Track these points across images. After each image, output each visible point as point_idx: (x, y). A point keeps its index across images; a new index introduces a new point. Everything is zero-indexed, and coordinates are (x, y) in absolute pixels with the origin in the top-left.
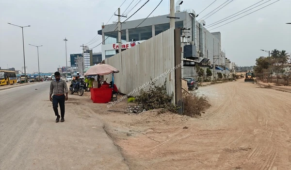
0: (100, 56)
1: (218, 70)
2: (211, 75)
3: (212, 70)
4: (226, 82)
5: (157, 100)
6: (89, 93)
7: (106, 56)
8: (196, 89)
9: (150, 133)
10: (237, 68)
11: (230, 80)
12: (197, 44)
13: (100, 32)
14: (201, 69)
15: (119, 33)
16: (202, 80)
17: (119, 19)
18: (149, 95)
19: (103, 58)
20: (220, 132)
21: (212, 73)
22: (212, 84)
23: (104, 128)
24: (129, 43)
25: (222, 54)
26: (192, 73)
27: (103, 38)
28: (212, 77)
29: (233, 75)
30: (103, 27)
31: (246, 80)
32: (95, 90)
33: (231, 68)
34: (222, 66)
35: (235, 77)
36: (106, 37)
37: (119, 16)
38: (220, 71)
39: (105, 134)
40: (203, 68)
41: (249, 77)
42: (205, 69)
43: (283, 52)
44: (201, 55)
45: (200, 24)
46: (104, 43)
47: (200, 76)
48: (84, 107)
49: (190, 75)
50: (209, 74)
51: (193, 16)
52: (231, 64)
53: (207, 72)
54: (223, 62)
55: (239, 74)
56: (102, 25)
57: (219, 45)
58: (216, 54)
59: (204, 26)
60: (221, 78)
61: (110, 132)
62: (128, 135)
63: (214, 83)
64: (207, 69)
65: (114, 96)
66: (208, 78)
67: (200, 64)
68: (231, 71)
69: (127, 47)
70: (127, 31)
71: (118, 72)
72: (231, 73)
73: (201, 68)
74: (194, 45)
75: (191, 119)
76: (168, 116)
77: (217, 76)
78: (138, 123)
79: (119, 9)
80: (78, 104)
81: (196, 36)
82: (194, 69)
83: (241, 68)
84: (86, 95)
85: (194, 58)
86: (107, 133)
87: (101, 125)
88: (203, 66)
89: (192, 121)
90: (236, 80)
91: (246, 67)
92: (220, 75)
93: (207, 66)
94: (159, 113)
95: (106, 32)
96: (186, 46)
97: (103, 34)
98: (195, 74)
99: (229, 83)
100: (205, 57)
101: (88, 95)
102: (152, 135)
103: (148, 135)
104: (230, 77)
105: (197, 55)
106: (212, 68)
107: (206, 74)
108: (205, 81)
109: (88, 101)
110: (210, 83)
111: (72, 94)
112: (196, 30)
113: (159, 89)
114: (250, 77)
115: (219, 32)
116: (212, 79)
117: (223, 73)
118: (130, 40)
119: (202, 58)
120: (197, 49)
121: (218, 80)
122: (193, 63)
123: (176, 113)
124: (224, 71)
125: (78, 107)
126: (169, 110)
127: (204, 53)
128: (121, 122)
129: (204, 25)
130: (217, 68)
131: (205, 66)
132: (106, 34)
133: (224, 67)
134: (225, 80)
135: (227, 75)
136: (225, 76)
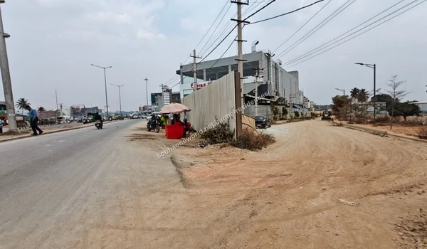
0: (178, 95)
1: (295, 109)
2: (287, 114)
3: (288, 109)
5: (221, 136)
6: (164, 130)
7: (185, 95)
8: (269, 127)
9: (211, 163)
10: (316, 107)
11: (308, 118)
12: (273, 84)
13: (178, 72)
14: (276, 108)
15: (195, 74)
16: (278, 118)
17: (195, 60)
18: (215, 132)
19: (182, 97)
20: (271, 163)
21: (288, 111)
23: (171, 158)
24: (206, 82)
25: (300, 93)
26: (267, 112)
27: (182, 77)
29: (312, 113)
30: (181, 67)
31: (323, 119)
32: (168, 127)
33: (309, 106)
34: (300, 105)
35: (314, 116)
36: (184, 77)
37: (195, 57)
38: (297, 110)
39: (171, 163)
40: (278, 107)
41: (326, 115)
42: (280, 108)
43: (363, 90)
44: (277, 94)
45: (276, 64)
46: (182, 80)
47: (275, 115)
48: (158, 142)
49: (265, 114)
50: (285, 112)
51: (268, 56)
52: (309, 103)
54: (301, 101)
55: (319, 112)
56: (180, 65)
57: (297, 83)
58: (294, 93)
59: (281, 66)
60: (297, 117)
61: (177, 162)
62: (192, 164)
63: (289, 121)
64: (283, 108)
65: (187, 133)
66: (283, 117)
67: (276, 103)
68: (310, 109)
70: (204, 70)
71: (190, 110)
72: (309, 112)
73: (276, 106)
74: (270, 84)
75: (251, 152)
76: (229, 149)
77: (294, 114)
78: (203, 155)
79: (194, 50)
80: (153, 139)
81: (272, 76)
82: (269, 108)
83: (322, 107)
84: (162, 132)
85: (269, 97)
86: (173, 162)
87: (170, 156)
88: (279, 105)
89: (251, 154)
90: (314, 119)
91: (326, 106)
92: (297, 114)
93: (284, 104)
94: (221, 147)
95: (184, 72)
96: (262, 85)
97: (181, 74)
98: (270, 112)
100: (281, 96)
101: (163, 132)
102: (213, 165)
103: (209, 165)
104: (309, 115)
105: (274, 94)
106: (288, 107)
107: (282, 112)
108: (281, 119)
109: (163, 137)
110: (286, 121)
111: (149, 131)
112: (272, 70)
113: (223, 126)
115: (297, 72)
116: (288, 118)
117: (300, 111)
118: (207, 80)
119: (278, 97)
120: (273, 88)
121: (295, 118)
122: (269, 102)
123: (236, 147)
124: (302, 110)
125: (153, 142)
126: (231, 144)
127: (280, 92)
128: (188, 154)
129: (280, 64)
130: (294, 107)
131: (282, 105)
132: (184, 74)
133: (302, 106)
134: (303, 119)
135: (305, 113)
136: (302, 114)
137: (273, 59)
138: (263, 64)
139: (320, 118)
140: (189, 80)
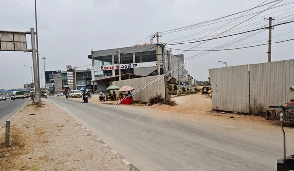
3: (177, 86)
7: (95, 76)
10: (199, 83)
11: (192, 93)
12: (166, 67)
13: (90, 57)
14: (170, 86)
16: (171, 93)
21: (178, 88)
22: (178, 96)
25: (186, 72)
27: (93, 61)
28: (178, 91)
29: (195, 89)
30: (92, 53)
33: (193, 83)
34: (185, 82)
35: (196, 91)
38: (184, 87)
41: (205, 90)
42: (173, 85)
44: (170, 75)
45: (168, 51)
46: (93, 65)
47: (169, 91)
50: (176, 89)
52: (193, 80)
53: (174, 87)
54: (187, 78)
55: (201, 88)
56: (91, 51)
58: (180, 74)
59: (171, 52)
60: (185, 92)
63: (180, 95)
66: (175, 92)
67: (169, 82)
68: (194, 86)
69: (113, 68)
70: (113, 57)
72: (193, 88)
77: (181, 90)
81: (166, 61)
83: (203, 83)
88: (171, 83)
90: (197, 93)
92: (184, 89)
95: (94, 56)
97: (93, 58)
99: (191, 96)
100: (172, 76)
104: (193, 91)
106: (178, 84)
107: (173, 89)
108: (173, 94)
110: (176, 95)
112: (166, 57)
115: (182, 56)
116: (178, 93)
117: (186, 87)
119: (170, 78)
120: (167, 70)
121: (183, 93)
124: (187, 86)
126: (163, 103)
130: (181, 84)
131: (173, 83)
132: (95, 58)
133: (187, 83)
134: (188, 94)
135: (190, 89)
136: (188, 90)
137: (166, 48)
138: (159, 51)
139: (201, 93)
140: (98, 63)
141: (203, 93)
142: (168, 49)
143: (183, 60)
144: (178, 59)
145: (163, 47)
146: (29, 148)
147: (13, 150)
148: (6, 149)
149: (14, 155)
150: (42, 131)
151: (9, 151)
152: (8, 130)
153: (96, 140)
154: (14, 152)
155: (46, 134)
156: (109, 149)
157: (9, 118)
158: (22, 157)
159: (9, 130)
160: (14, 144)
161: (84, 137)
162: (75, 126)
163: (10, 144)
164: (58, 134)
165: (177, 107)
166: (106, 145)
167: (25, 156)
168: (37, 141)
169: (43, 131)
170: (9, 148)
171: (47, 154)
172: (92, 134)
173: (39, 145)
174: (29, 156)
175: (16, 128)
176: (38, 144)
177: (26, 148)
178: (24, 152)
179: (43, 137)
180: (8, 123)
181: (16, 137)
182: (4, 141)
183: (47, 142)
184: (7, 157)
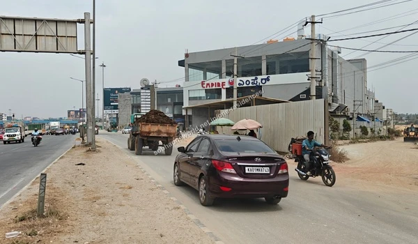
1: (362, 122)
2: (350, 130)
3: (351, 122)
4: (375, 141)
7: (190, 99)
10: (398, 118)
11: (382, 138)
12: (328, 84)
13: (181, 63)
14: (336, 122)
16: (337, 137)
21: (352, 126)
22: (351, 143)
24: (226, 80)
25: (369, 95)
27: (187, 71)
28: (351, 133)
29: (389, 130)
30: (187, 55)
33: (385, 118)
34: (368, 115)
35: (392, 134)
36: (191, 70)
38: (365, 124)
40: (337, 119)
42: (341, 121)
44: (334, 99)
45: (332, 53)
46: (187, 78)
47: (334, 131)
50: (347, 128)
52: (384, 111)
53: (343, 125)
54: (371, 107)
57: (364, 80)
58: (358, 97)
59: (339, 55)
60: (366, 135)
63: (355, 141)
64: (344, 122)
66: (345, 135)
67: (334, 114)
68: (386, 123)
69: (222, 85)
70: (223, 63)
72: (385, 127)
73: (335, 119)
74: (325, 85)
77: (359, 131)
81: (328, 73)
88: (338, 116)
90: (393, 139)
92: (364, 130)
93: (344, 116)
95: (192, 63)
97: (187, 66)
99: (380, 143)
100: (340, 102)
104: (384, 133)
105: (330, 99)
106: (351, 119)
107: (341, 127)
108: (341, 139)
110: (348, 141)
112: (328, 63)
114: (413, 133)
115: (364, 59)
116: (351, 136)
117: (369, 126)
119: (336, 105)
120: (329, 90)
121: (361, 138)
124: (372, 124)
127: (339, 97)
129: (339, 53)
130: (359, 119)
131: (341, 116)
132: (191, 66)
133: (372, 117)
134: (373, 139)
135: (377, 129)
136: (373, 131)
137: (330, 46)
138: (315, 52)
139: (402, 139)
140: (197, 74)
141: (406, 140)
142: (332, 49)
143: (364, 70)
144: (354, 68)
145: (322, 43)
146: (74, 223)
147: (49, 224)
148: (38, 221)
149: (51, 233)
150: (96, 195)
151: (42, 225)
152: (43, 189)
153: (188, 219)
154: (51, 227)
155: (103, 200)
156: (213, 239)
157: (44, 168)
158: (63, 238)
159: (45, 189)
160: (52, 213)
161: (167, 211)
162: (152, 189)
163: (44, 214)
164: (124, 202)
165: (350, 166)
166: (207, 230)
167: (68, 236)
168: (88, 212)
169: (98, 195)
170: (43, 220)
171: (104, 237)
172: (182, 206)
173: (91, 219)
174: (74, 237)
175: (55, 185)
176: (89, 218)
177: (69, 222)
178: (66, 229)
179: (97, 206)
180: (44, 176)
181: (53, 201)
182: (35, 207)
183: (103, 214)
184: (41, 235)
